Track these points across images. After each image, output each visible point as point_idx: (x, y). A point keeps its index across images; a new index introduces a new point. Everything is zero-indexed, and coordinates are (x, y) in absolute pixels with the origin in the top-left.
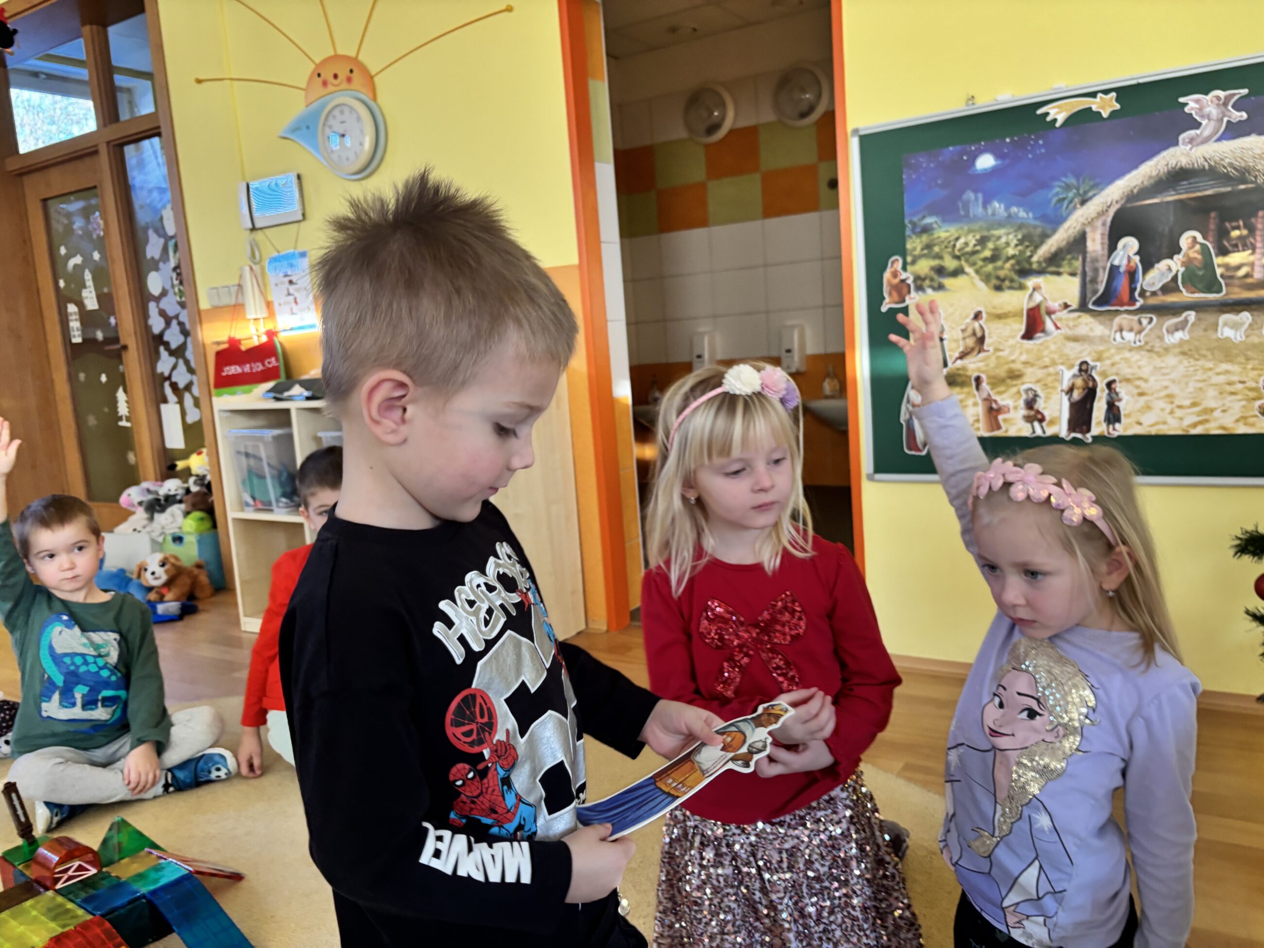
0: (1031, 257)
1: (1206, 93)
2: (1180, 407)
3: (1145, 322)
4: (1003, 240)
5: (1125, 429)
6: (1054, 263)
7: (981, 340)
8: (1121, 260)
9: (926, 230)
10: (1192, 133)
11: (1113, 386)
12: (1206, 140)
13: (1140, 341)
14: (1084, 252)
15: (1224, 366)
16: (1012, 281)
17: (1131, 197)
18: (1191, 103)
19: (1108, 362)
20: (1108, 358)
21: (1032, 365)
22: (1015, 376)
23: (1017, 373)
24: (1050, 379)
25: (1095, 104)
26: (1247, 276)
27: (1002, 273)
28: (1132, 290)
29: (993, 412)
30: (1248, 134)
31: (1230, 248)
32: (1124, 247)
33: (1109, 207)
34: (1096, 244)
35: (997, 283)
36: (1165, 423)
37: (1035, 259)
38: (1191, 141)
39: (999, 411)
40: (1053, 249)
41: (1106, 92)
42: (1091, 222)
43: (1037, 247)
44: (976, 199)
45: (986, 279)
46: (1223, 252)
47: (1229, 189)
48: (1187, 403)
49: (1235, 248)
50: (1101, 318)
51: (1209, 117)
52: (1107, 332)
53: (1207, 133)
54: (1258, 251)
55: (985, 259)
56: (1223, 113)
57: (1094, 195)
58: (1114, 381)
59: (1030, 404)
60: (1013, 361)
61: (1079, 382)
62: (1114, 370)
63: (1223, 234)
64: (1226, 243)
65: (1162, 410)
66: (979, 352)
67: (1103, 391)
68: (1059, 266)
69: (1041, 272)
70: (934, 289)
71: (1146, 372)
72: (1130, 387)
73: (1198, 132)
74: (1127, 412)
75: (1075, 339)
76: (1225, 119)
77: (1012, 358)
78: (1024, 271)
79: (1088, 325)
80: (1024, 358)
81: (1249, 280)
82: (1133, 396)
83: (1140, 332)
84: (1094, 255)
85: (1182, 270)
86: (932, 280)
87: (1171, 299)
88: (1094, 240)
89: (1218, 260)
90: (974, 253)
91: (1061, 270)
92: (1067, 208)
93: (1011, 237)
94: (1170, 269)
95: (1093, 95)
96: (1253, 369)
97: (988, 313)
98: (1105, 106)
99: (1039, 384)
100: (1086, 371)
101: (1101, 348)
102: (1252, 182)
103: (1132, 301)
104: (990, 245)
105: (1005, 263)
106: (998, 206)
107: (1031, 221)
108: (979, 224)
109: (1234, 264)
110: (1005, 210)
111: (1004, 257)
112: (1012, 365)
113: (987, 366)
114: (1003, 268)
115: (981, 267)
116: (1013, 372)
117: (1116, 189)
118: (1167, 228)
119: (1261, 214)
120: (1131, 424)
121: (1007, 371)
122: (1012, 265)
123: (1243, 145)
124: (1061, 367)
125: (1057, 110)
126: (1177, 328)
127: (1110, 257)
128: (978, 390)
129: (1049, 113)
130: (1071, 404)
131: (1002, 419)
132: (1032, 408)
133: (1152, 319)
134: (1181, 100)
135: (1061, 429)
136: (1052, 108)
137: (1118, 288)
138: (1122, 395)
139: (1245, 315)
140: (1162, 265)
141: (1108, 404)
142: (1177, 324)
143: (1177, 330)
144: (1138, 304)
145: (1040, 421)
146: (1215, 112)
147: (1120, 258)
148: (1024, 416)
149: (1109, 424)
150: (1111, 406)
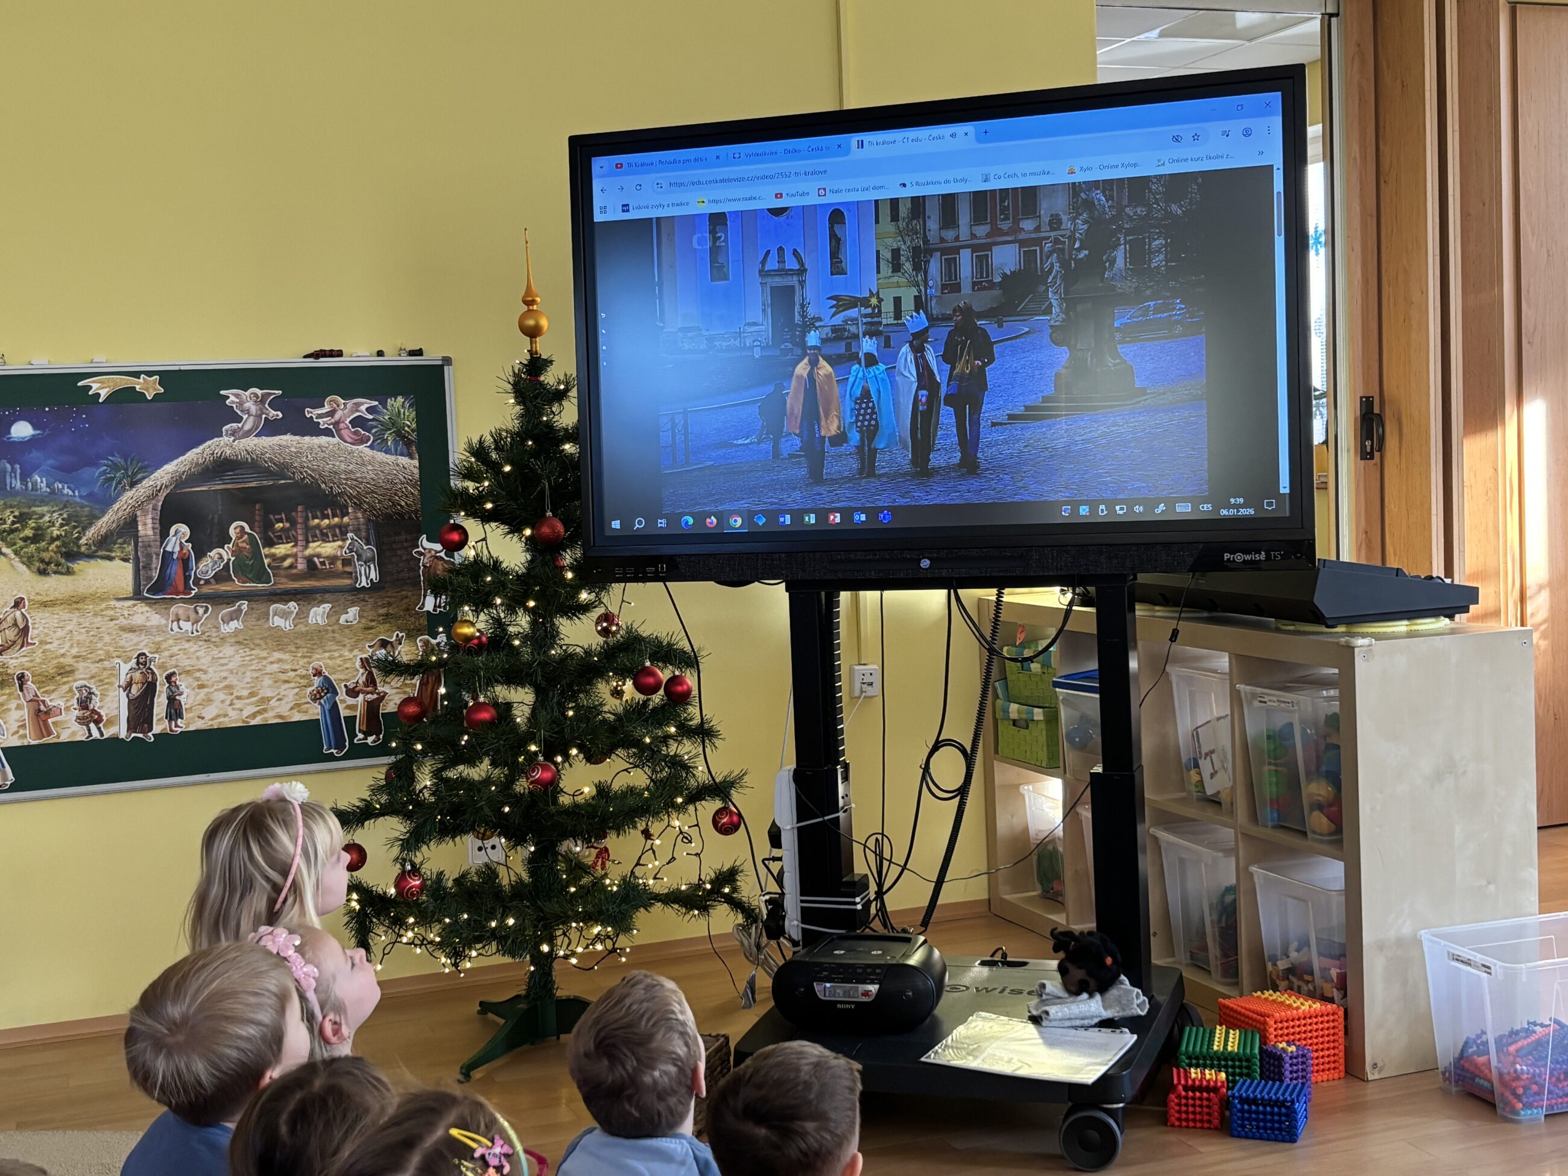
0: (79, 538)
1: (246, 391)
2: (239, 698)
3: (201, 611)
4: (47, 518)
5: (188, 725)
6: (103, 547)
7: (25, 631)
8: (174, 548)
10: (234, 425)
11: (173, 679)
12: (247, 434)
13: (197, 631)
14: (136, 536)
15: (277, 655)
16: (58, 564)
17: (179, 482)
18: (232, 396)
19: (166, 653)
20: (166, 649)
21: (85, 659)
22: (65, 672)
23: (68, 669)
24: (106, 674)
25: (139, 385)
26: (291, 567)
27: (46, 556)
28: (187, 578)
29: (41, 715)
30: (285, 433)
31: (275, 540)
32: (176, 533)
33: (159, 491)
34: (147, 528)
35: (42, 566)
36: (226, 715)
37: (83, 541)
38: (233, 433)
39: (48, 713)
40: (103, 531)
41: (150, 374)
42: (142, 505)
43: (85, 529)
44: (13, 470)
45: (28, 561)
46: (270, 543)
47: (271, 483)
48: (245, 693)
49: (280, 540)
50: (157, 606)
51: (248, 412)
52: (163, 622)
53: (247, 427)
54: (300, 543)
55: (25, 539)
56: (261, 410)
57: (144, 478)
58: (173, 674)
59: (84, 704)
60: (63, 655)
61: (137, 676)
62: (173, 662)
63: (267, 526)
64: (270, 534)
65: (222, 702)
66: (22, 646)
67: (162, 685)
68: (110, 551)
69: (90, 556)
71: (205, 662)
72: (190, 679)
73: (240, 425)
74: (189, 706)
75: (132, 630)
76: (264, 416)
77: (62, 651)
78: (72, 555)
79: (144, 614)
80: (74, 651)
81: (294, 571)
82: (194, 689)
83: (197, 622)
84: (145, 539)
85: (233, 559)
87: (224, 587)
88: (145, 524)
89: (265, 551)
90: (12, 531)
91: (113, 554)
92: (115, 488)
93: (55, 515)
94: (221, 558)
95: (136, 375)
96: (304, 657)
97: (29, 601)
98: (150, 387)
99: (93, 681)
100: (144, 664)
101: (158, 639)
102: (290, 479)
103: (187, 589)
104: (32, 523)
105: (50, 544)
106: (39, 480)
107: (78, 500)
108: (18, 498)
109: (279, 555)
110: (48, 486)
111: (48, 538)
112: (62, 660)
113: (31, 661)
114: (47, 549)
115: (22, 548)
116: (63, 667)
117: (165, 474)
118: (216, 516)
119: (300, 508)
120: (192, 719)
121: (57, 667)
122: (57, 547)
123: (280, 442)
124: (118, 660)
125: (98, 385)
126: (232, 617)
127: (162, 543)
128: (21, 690)
129: (91, 387)
130: (130, 701)
131: (53, 723)
132: (87, 708)
133: (207, 608)
134: (222, 392)
135: (121, 730)
136: (93, 382)
137: (173, 575)
138: (182, 688)
139: (292, 605)
140: (213, 553)
141: (169, 698)
142: (231, 613)
143: (232, 620)
144: (193, 592)
145: (97, 722)
146: (254, 409)
147: (172, 545)
148: (78, 718)
149: (170, 720)
150: (172, 701)
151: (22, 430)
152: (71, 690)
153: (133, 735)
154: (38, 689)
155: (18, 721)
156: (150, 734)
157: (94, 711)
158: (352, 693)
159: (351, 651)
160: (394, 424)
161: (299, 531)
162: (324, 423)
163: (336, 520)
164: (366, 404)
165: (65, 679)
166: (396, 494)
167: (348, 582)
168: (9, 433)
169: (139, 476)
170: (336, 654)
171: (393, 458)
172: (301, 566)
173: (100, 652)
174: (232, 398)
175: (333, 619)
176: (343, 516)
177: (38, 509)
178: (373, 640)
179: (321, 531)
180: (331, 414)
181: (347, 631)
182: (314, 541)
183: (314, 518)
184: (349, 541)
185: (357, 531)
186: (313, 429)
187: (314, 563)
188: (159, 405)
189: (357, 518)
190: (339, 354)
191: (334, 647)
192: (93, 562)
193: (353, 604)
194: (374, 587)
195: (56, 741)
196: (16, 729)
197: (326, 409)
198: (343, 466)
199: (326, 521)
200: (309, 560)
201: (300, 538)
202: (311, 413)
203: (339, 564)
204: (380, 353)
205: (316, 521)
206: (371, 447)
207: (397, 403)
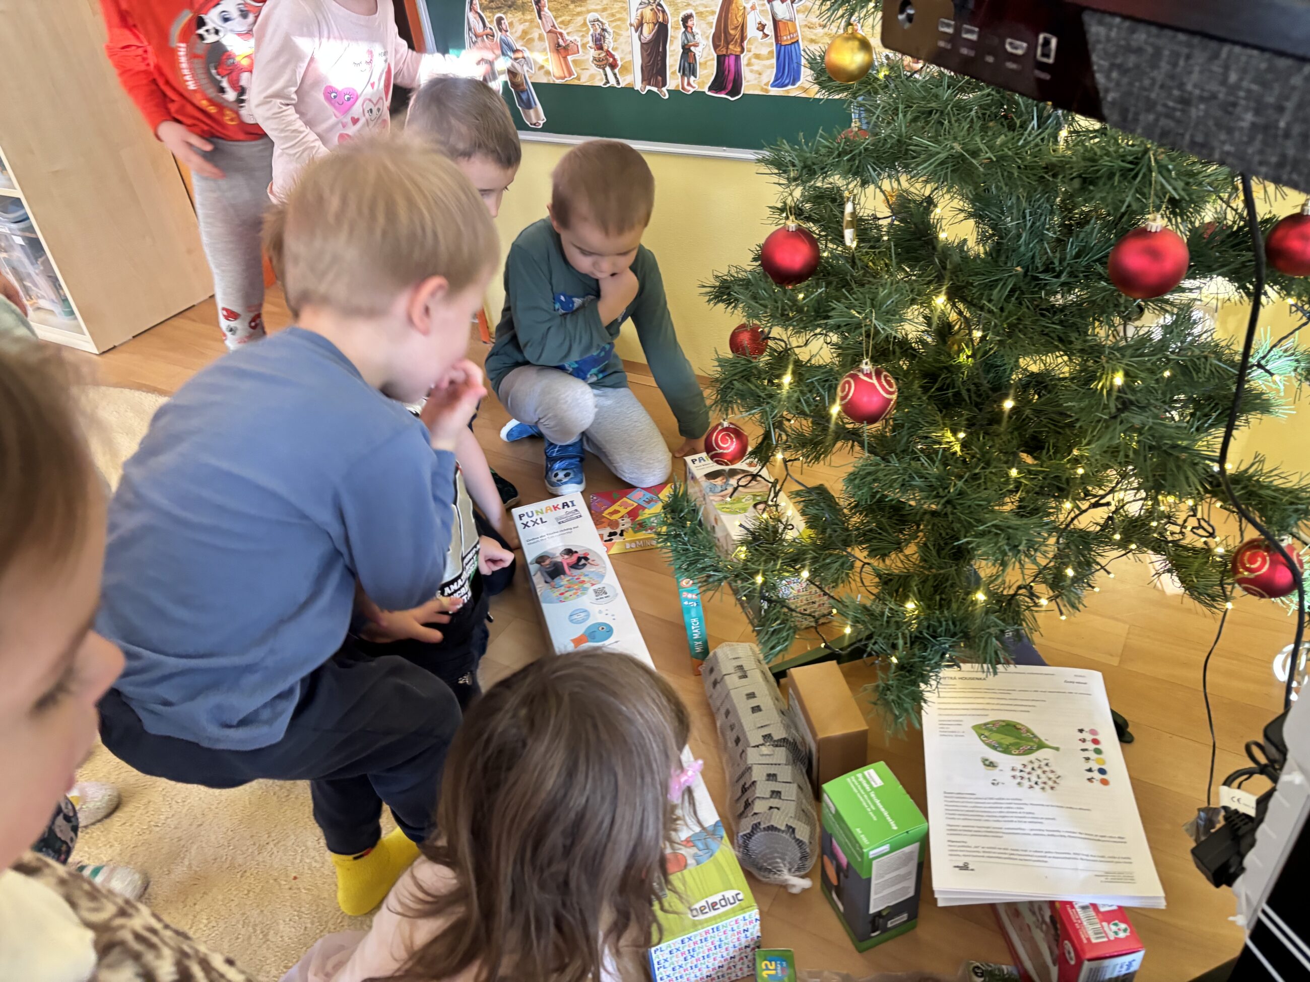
29: (561, 50)
39: (567, 49)
58: (687, 16)
59: (598, 43)
67: (676, 30)
128: (540, 18)
130: (642, 44)
131: (574, 61)
132: (601, 47)
135: (634, 79)
141: (683, 47)
145: (613, 66)
148: (594, 58)
149: (684, 74)
150: (686, 50)
152: (585, 24)
153: (648, 88)
154: (555, 18)
156: (664, 89)
157: (608, 53)
165: (579, 9)
195: (576, 82)
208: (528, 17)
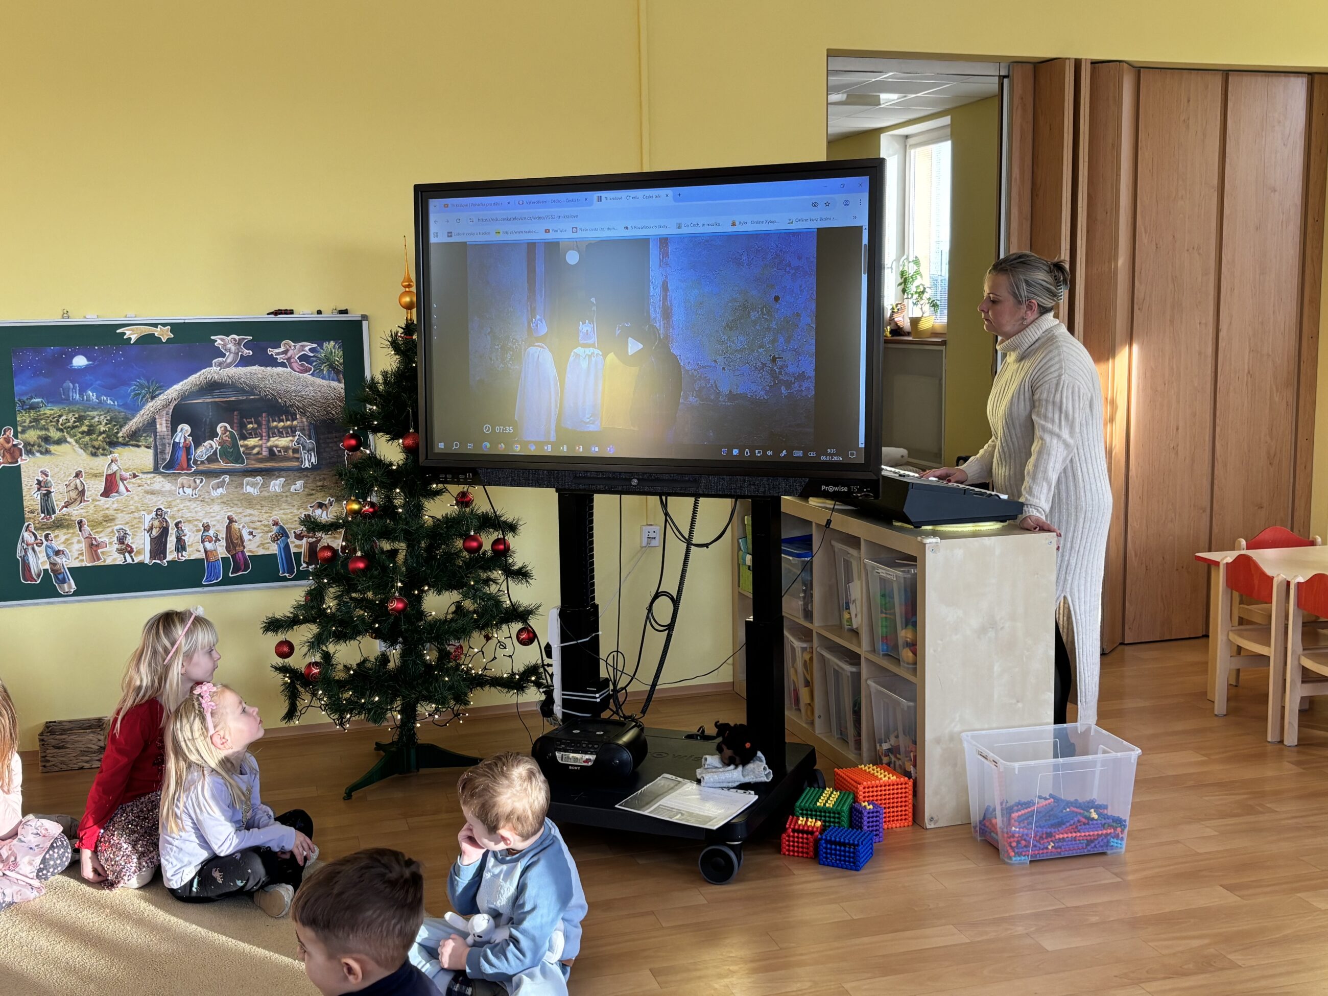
0: (117, 433)
1: (228, 337)
3: (198, 481)
4: (96, 419)
5: (190, 555)
6: (134, 439)
7: (82, 493)
8: (180, 440)
9: (33, 407)
10: (221, 359)
11: (180, 525)
12: (229, 365)
13: (196, 495)
14: (155, 432)
15: (249, 511)
16: (104, 449)
17: (184, 397)
19: (175, 509)
20: (175, 506)
21: (122, 511)
22: (109, 519)
23: (111, 517)
24: (136, 521)
25: (157, 332)
26: (258, 453)
27: (96, 444)
28: (189, 460)
29: (93, 547)
30: (254, 365)
31: (247, 435)
32: (182, 430)
33: (170, 402)
34: (162, 426)
35: (94, 451)
37: (120, 434)
38: (220, 364)
39: (98, 546)
40: (133, 429)
41: (164, 325)
42: (159, 411)
43: (121, 427)
44: (74, 387)
45: (85, 447)
46: (244, 438)
47: (244, 398)
49: (251, 436)
50: (169, 478)
51: (230, 350)
52: (173, 488)
53: (229, 361)
54: (264, 438)
55: (83, 433)
56: (238, 349)
57: (160, 394)
58: (180, 522)
59: (121, 541)
60: (107, 508)
61: (156, 523)
63: (242, 426)
66: (81, 502)
67: (173, 529)
68: (138, 441)
69: (125, 444)
70: (42, 453)
71: (201, 515)
72: (191, 526)
73: (224, 359)
74: (190, 543)
75: (152, 493)
76: (240, 354)
77: (107, 506)
78: (113, 443)
79: (160, 483)
80: (115, 506)
81: (260, 456)
83: (195, 488)
84: (162, 434)
85: (219, 447)
86: (40, 446)
87: (214, 466)
88: (161, 424)
89: (241, 443)
90: (74, 427)
91: (140, 444)
92: (142, 400)
93: (102, 417)
94: (212, 447)
95: (155, 325)
96: (266, 513)
97: (85, 473)
98: (165, 334)
100: (161, 515)
101: (170, 499)
102: (258, 395)
103: (189, 467)
104: (86, 422)
105: (98, 436)
106: (91, 394)
107: (116, 407)
108: (77, 406)
109: (250, 446)
110: (97, 398)
111: (97, 432)
112: (107, 512)
113: (87, 512)
114: (97, 439)
115: (80, 438)
116: (108, 517)
117: (174, 391)
118: (208, 420)
119: (264, 415)
120: (192, 551)
121: (103, 516)
122: (103, 438)
123: (251, 371)
124: (143, 513)
125: (130, 332)
126: (220, 485)
127: (172, 436)
128: (80, 531)
129: (125, 334)
130: (151, 539)
131: (101, 552)
132: (123, 543)
133: (202, 479)
134: (212, 337)
135: (145, 558)
136: (127, 330)
137: (179, 458)
138: (186, 531)
139: (259, 478)
140: (207, 444)
141: (177, 538)
142: (218, 483)
143: (219, 488)
144: (193, 469)
145: (130, 552)
146: (233, 348)
147: (179, 438)
148: (117, 549)
149: (178, 552)
150: (179, 540)
151: (80, 361)
152: (113, 531)
153: (154, 561)
154: (92, 530)
155: (79, 551)
156: (165, 561)
157: (128, 545)
158: (299, 537)
159: (298, 509)
160: (328, 360)
161: (264, 430)
162: (280, 358)
163: (289, 423)
164: (309, 346)
165: (109, 524)
166: (329, 406)
167: (296, 464)
168: (71, 363)
169: (157, 393)
170: (288, 511)
171: (327, 382)
172: (265, 453)
173: (132, 507)
174: (219, 341)
175: (286, 488)
176: (294, 419)
177: (91, 413)
178: (313, 502)
179: (278, 430)
180: (286, 352)
181: (296, 496)
182: (273, 437)
183: (275, 421)
184: (297, 437)
185: (302, 430)
186: (272, 362)
187: (274, 451)
188: (171, 346)
189: (302, 422)
190: (291, 312)
191: (286, 507)
192: (127, 448)
193: (300, 478)
194: (314, 468)
195: (103, 564)
196: (77, 556)
197: (282, 349)
198: (293, 388)
199: (282, 424)
200: (271, 450)
201: (264, 434)
202: (272, 352)
203: (290, 452)
204: (319, 312)
205: (275, 423)
206: (312, 375)
207: (330, 345)
208: (71, 531)
